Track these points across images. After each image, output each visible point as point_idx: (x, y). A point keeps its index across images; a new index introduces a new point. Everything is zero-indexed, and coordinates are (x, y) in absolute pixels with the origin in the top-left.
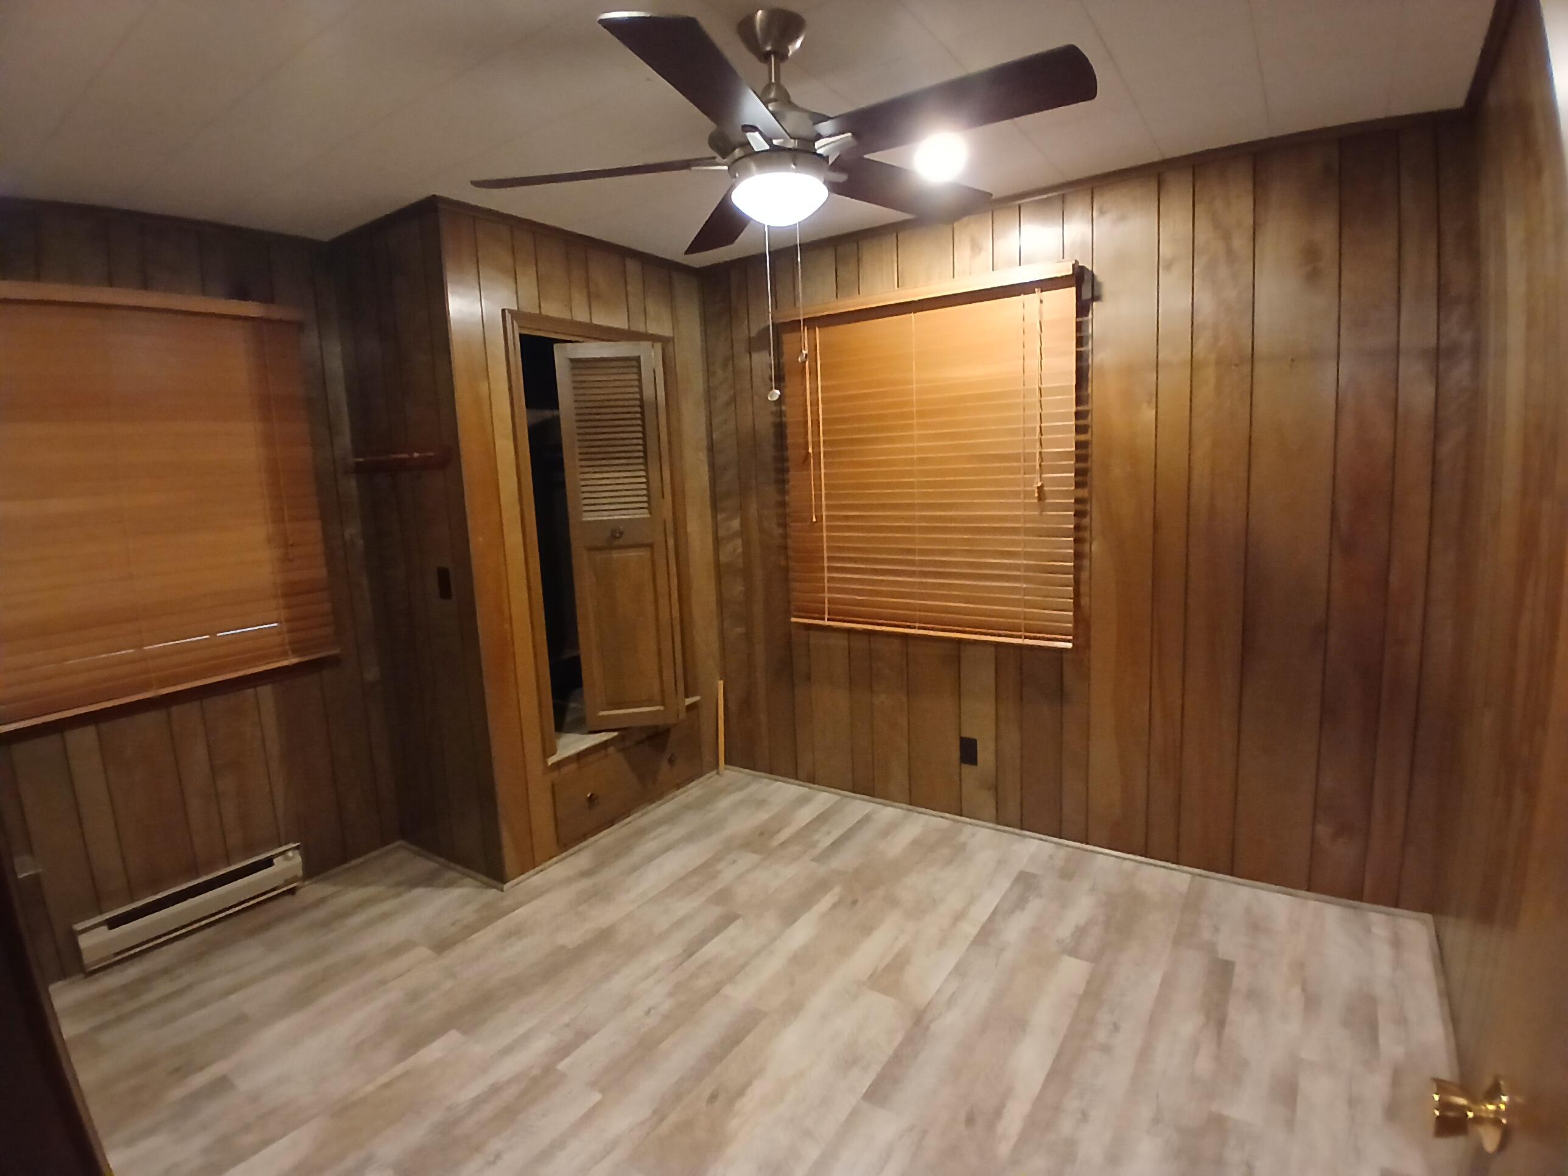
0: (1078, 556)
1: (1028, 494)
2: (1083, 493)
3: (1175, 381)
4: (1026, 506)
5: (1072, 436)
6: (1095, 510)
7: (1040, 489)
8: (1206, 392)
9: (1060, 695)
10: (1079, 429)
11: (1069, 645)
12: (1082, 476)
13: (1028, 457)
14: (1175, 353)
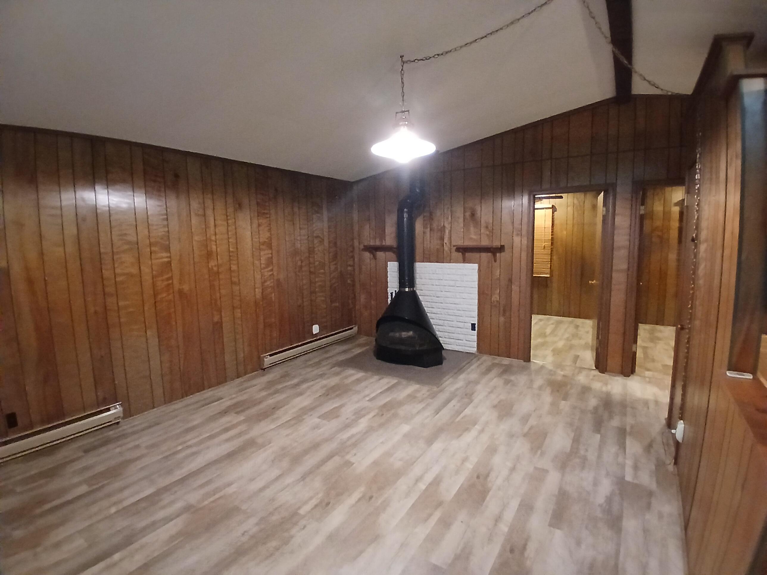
0: (551, 259)
1: (542, 247)
2: (552, 247)
3: (570, 227)
4: (541, 249)
5: (551, 236)
6: (554, 250)
7: (544, 246)
8: (575, 229)
9: (547, 286)
10: (552, 235)
11: (549, 276)
12: (552, 244)
13: (542, 240)
14: (570, 222)
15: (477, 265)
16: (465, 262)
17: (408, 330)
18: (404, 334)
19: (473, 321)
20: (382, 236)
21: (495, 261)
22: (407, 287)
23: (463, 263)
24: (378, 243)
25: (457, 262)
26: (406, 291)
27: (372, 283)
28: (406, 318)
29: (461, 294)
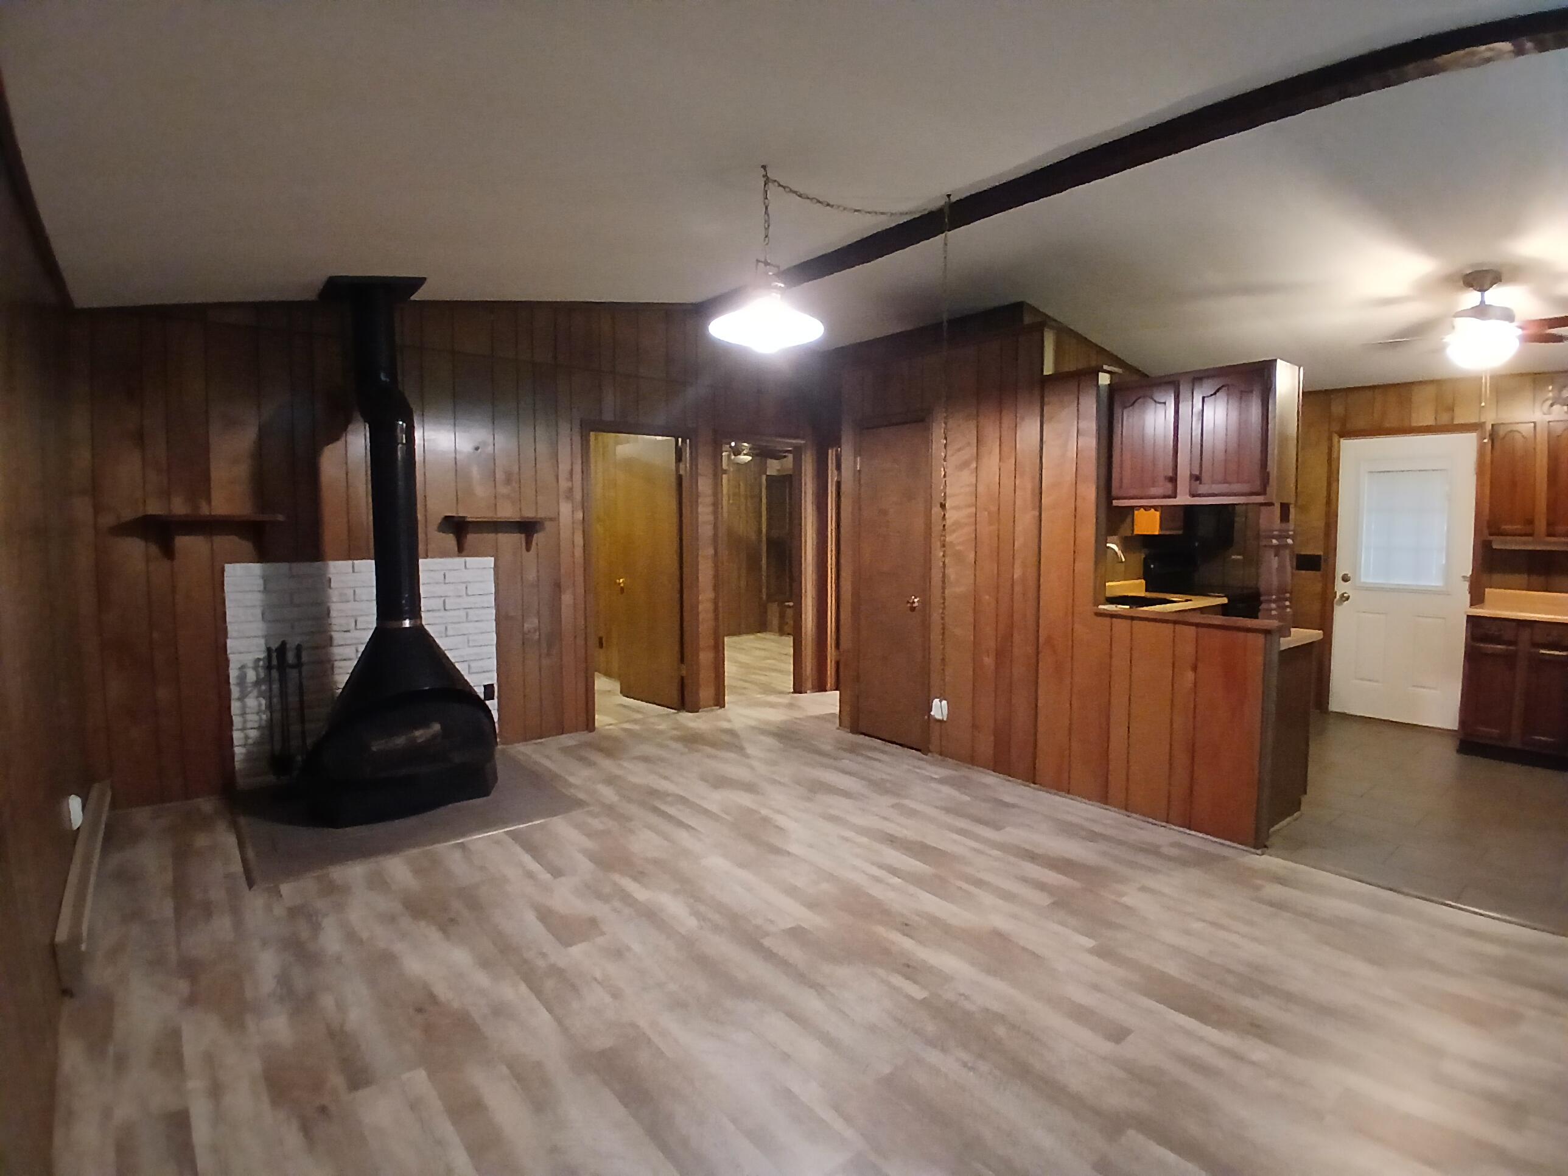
15: (493, 559)
16: (463, 554)
17: (425, 724)
18: (421, 735)
19: (489, 679)
20: (201, 486)
21: (528, 549)
22: (406, 616)
23: (459, 556)
24: (179, 507)
25: (444, 554)
26: (404, 626)
27: (155, 635)
28: (427, 688)
29: (457, 626)
